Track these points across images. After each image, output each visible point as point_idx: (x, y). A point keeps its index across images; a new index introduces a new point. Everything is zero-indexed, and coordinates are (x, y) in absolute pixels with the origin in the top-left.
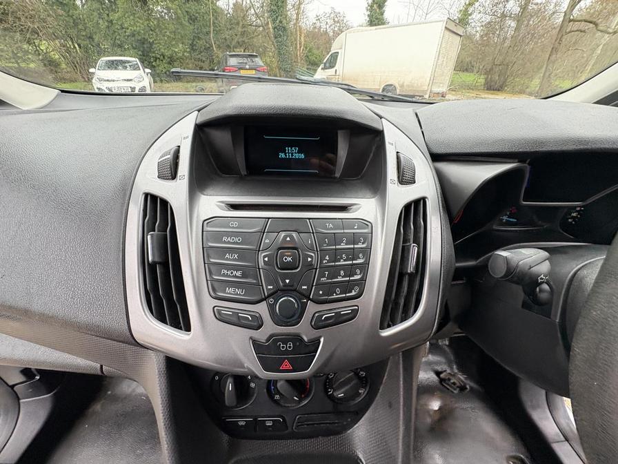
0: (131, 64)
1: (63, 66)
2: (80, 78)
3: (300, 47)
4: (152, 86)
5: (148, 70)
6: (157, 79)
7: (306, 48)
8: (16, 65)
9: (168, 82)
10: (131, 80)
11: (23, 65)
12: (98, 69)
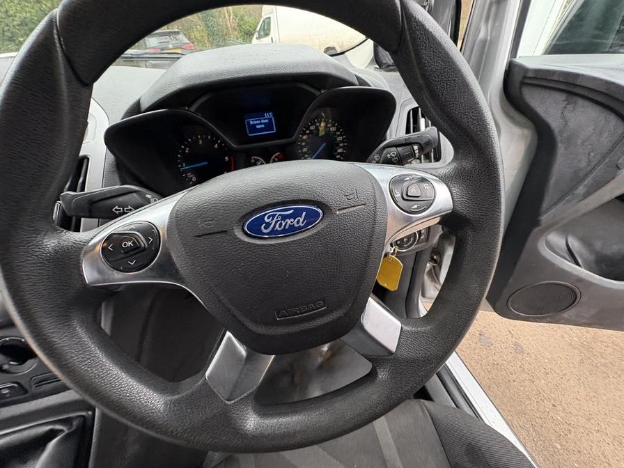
3: (229, 16)
7: (237, 17)
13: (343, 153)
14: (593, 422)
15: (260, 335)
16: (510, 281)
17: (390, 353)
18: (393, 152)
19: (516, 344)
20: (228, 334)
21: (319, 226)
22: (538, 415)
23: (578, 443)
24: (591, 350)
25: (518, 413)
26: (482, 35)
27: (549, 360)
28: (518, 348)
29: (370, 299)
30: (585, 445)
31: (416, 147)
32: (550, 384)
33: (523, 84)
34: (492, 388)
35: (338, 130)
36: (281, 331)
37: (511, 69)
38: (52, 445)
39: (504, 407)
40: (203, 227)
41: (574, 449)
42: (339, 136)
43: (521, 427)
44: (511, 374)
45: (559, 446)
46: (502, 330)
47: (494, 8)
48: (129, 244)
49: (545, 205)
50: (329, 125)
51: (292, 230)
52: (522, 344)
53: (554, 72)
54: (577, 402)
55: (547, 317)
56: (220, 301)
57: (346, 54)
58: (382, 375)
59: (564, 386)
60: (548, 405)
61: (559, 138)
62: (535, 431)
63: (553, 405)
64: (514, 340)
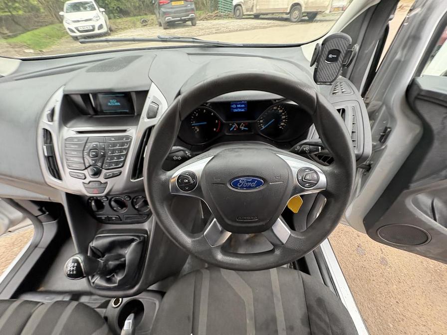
0: (89, 5)
1: (42, 10)
2: (56, 20)
4: (108, 23)
5: (103, 10)
6: (111, 15)
8: (9, 14)
9: (120, 17)
10: (90, 20)
11: (14, 13)
12: (66, 12)
13: (284, 125)
14: (423, 319)
15: (228, 225)
16: (382, 218)
17: (283, 244)
18: (307, 148)
19: (383, 259)
20: (215, 220)
21: (261, 188)
22: (383, 304)
23: (406, 328)
24: (441, 276)
25: (370, 300)
26: (398, 57)
27: (405, 274)
28: (384, 261)
29: (279, 219)
30: (412, 331)
31: (320, 148)
32: (399, 289)
33: (416, 98)
34: (356, 281)
35: (283, 112)
36: (238, 225)
37: (413, 85)
38: (134, 244)
39: (360, 293)
40: (215, 180)
41: (402, 330)
42: (283, 115)
43: (368, 308)
44: (373, 276)
45: (391, 326)
46: (376, 247)
47: (410, 41)
48: (187, 181)
49: (416, 177)
50: (279, 109)
51: (250, 187)
52: (388, 260)
53: (441, 95)
54: (416, 305)
55: (404, 247)
56: (217, 209)
57: (302, 46)
58: (278, 252)
59: (410, 293)
60: (393, 301)
61: (436, 137)
62: (377, 312)
63: (397, 302)
64: (382, 255)
